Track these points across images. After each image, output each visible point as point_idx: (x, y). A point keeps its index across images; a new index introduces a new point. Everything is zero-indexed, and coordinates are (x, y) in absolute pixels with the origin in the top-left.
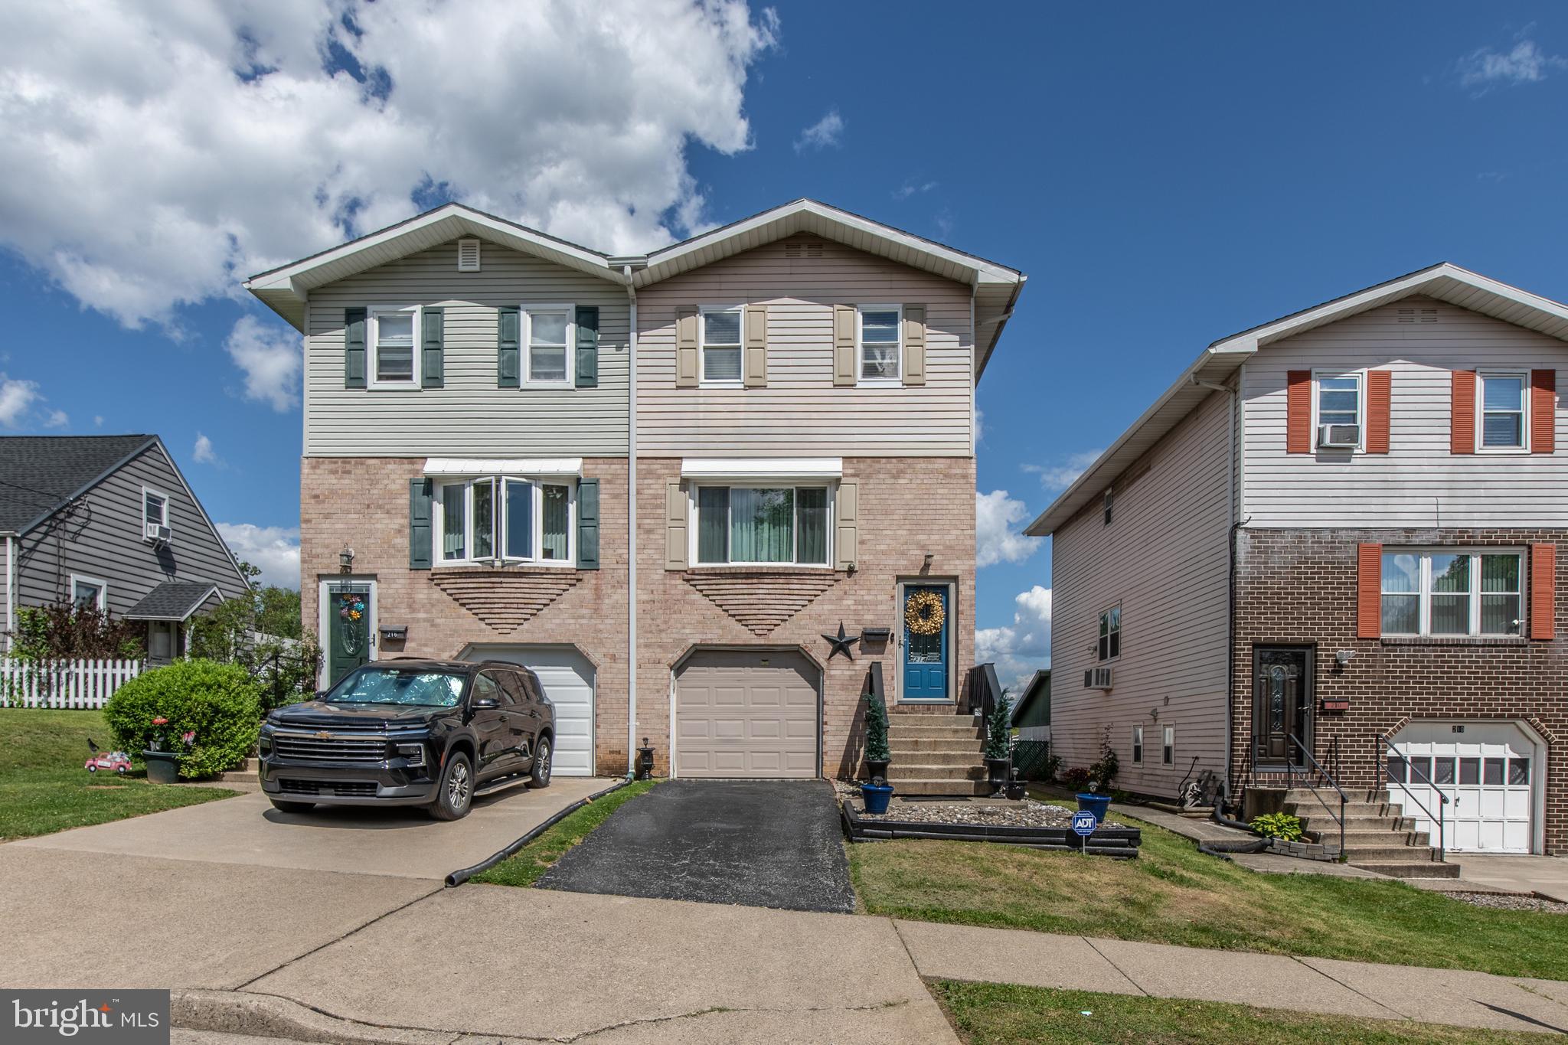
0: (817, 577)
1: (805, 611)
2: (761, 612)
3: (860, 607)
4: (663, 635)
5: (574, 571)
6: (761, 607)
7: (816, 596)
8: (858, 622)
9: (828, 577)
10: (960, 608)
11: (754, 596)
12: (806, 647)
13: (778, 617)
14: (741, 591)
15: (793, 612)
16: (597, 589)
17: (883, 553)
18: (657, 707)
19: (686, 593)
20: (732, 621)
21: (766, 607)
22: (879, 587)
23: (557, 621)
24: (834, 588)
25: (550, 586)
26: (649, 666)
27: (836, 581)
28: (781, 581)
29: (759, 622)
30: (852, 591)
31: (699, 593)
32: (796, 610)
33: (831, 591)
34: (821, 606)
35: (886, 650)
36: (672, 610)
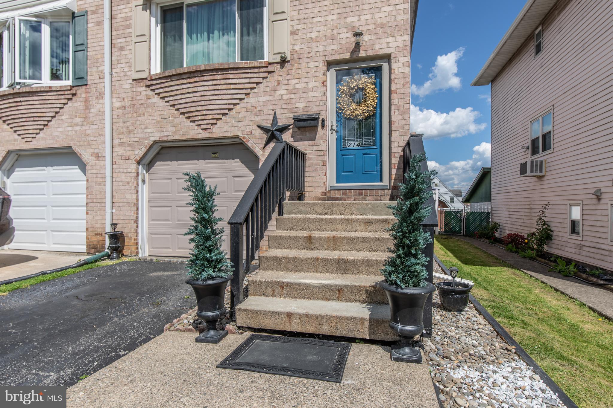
0: (251, 71)
1: (242, 105)
2: (204, 108)
3: (292, 96)
4: (132, 135)
5: (69, 88)
6: (203, 103)
7: (252, 89)
8: (290, 110)
9: (262, 70)
10: (393, 87)
11: (197, 94)
12: (244, 138)
13: (219, 112)
14: (187, 91)
15: (231, 106)
16: (86, 101)
17: (314, 40)
18: (127, 196)
19: (148, 97)
20: (183, 119)
21: (208, 103)
22: (310, 75)
23: (60, 129)
24: (268, 80)
25: (54, 101)
26: (122, 162)
27: (270, 72)
28: (219, 77)
29: (203, 117)
30: (284, 81)
31: (157, 96)
32: (235, 104)
33: (266, 83)
34: (257, 98)
35: (317, 136)
36: (138, 113)
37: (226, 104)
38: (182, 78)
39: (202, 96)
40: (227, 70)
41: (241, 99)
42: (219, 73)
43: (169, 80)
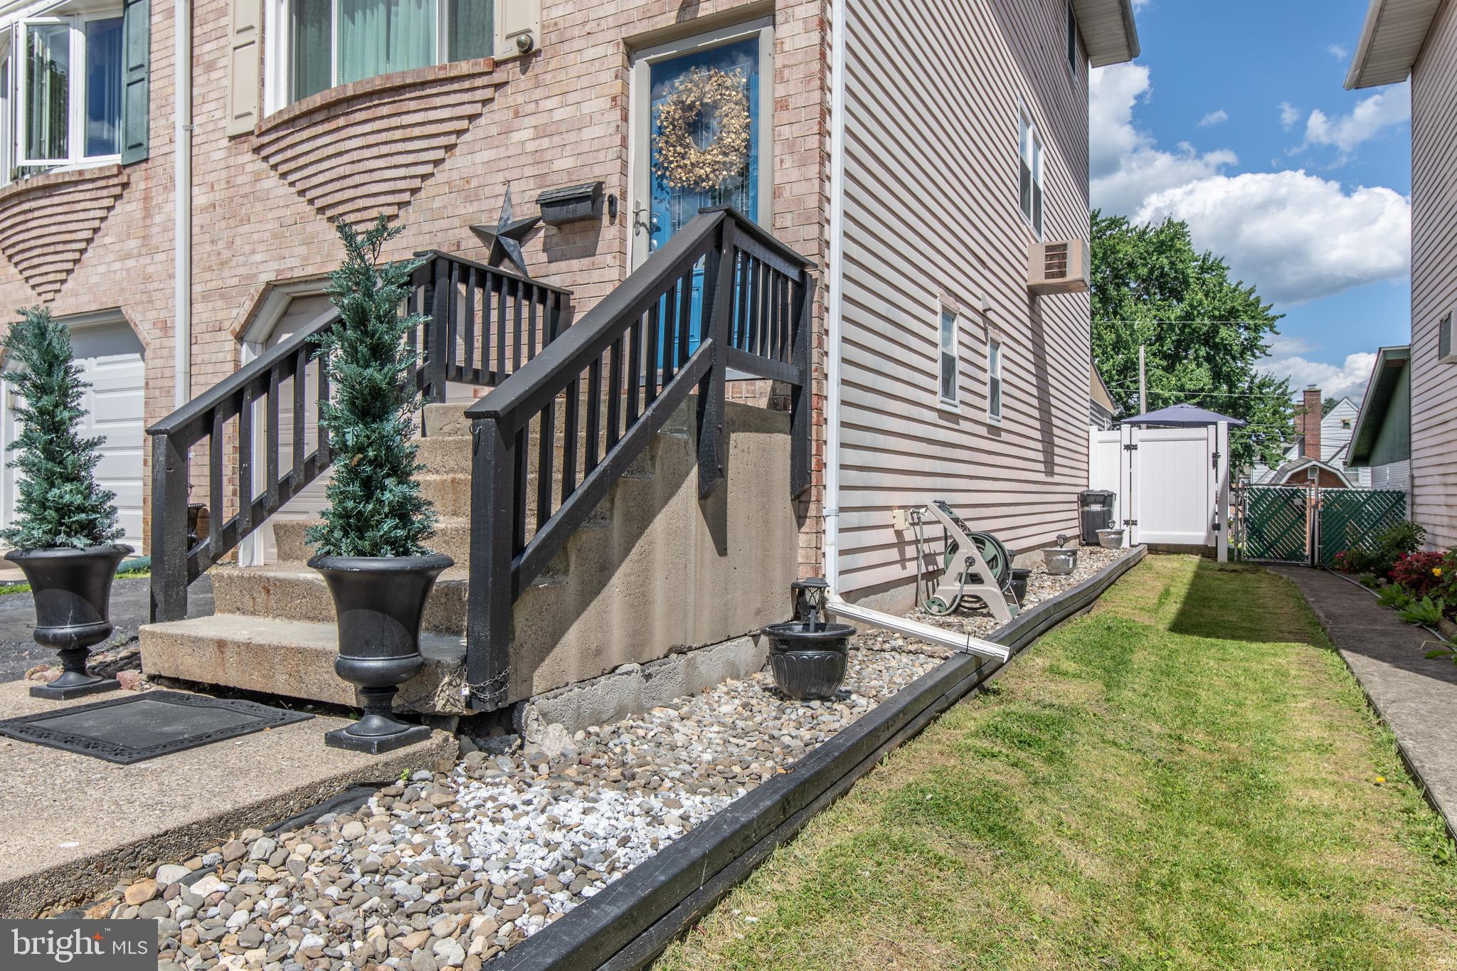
0: (456, 86)
1: (440, 177)
2: (360, 191)
3: (545, 143)
4: (226, 272)
5: (115, 171)
6: (357, 179)
7: (459, 133)
8: (541, 180)
9: (478, 82)
10: (780, 91)
11: (346, 158)
13: (390, 199)
14: (325, 152)
15: (417, 183)
16: (147, 198)
19: (257, 177)
20: (321, 223)
21: (366, 178)
22: (584, 82)
23: (102, 269)
24: (494, 106)
25: (88, 205)
26: (208, 337)
27: (498, 86)
28: (385, 110)
29: (359, 215)
30: (529, 105)
31: (273, 173)
32: (424, 177)
33: (489, 115)
34: (470, 156)
35: (600, 243)
36: (238, 218)
37: (405, 178)
38: (315, 121)
39: (353, 162)
40: (403, 91)
41: (437, 163)
42: (386, 100)
43: (292, 130)
